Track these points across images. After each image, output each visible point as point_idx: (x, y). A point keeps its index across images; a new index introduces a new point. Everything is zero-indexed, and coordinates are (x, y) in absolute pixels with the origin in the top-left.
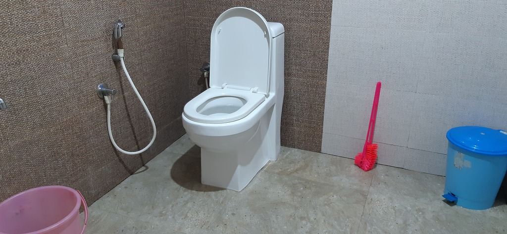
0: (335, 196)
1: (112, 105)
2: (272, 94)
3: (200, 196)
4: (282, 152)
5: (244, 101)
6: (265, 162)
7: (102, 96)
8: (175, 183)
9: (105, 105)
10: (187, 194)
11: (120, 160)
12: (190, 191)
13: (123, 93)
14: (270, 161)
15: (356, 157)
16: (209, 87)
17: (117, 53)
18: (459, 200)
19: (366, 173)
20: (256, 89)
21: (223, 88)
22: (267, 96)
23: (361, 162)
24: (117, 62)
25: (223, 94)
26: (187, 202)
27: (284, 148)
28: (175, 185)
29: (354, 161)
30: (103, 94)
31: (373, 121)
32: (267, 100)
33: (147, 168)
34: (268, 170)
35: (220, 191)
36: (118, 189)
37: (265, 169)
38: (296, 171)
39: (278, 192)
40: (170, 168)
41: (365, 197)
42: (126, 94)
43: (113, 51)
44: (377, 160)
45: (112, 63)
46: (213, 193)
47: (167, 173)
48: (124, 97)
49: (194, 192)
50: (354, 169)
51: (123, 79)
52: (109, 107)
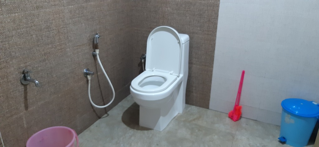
0: (216, 136)
1: (91, 80)
2: (181, 75)
3: (139, 133)
4: (186, 108)
5: (165, 79)
6: (176, 114)
7: (86, 76)
8: (125, 125)
9: (88, 81)
10: (131, 132)
11: (94, 111)
12: (133, 130)
13: (97, 73)
14: (179, 113)
15: (230, 113)
16: (145, 70)
17: (95, 51)
18: (288, 141)
19: (235, 122)
20: (172, 72)
21: (153, 71)
22: (178, 77)
23: (232, 116)
24: (94, 56)
25: (153, 75)
26: (131, 136)
27: (187, 105)
28: (124, 126)
29: (228, 115)
30: (87, 74)
31: (239, 93)
32: (178, 79)
33: (108, 115)
34: (177, 119)
35: (150, 131)
36: (92, 127)
37: (176, 118)
38: (194, 120)
39: (183, 132)
40: (121, 115)
41: (233, 137)
42: (99, 73)
43: (93, 50)
44: (241, 115)
45: (92, 57)
46: (146, 132)
47: (120, 118)
48: (98, 75)
49: (135, 130)
50: (228, 120)
51: (97, 65)
52: (90, 81)
